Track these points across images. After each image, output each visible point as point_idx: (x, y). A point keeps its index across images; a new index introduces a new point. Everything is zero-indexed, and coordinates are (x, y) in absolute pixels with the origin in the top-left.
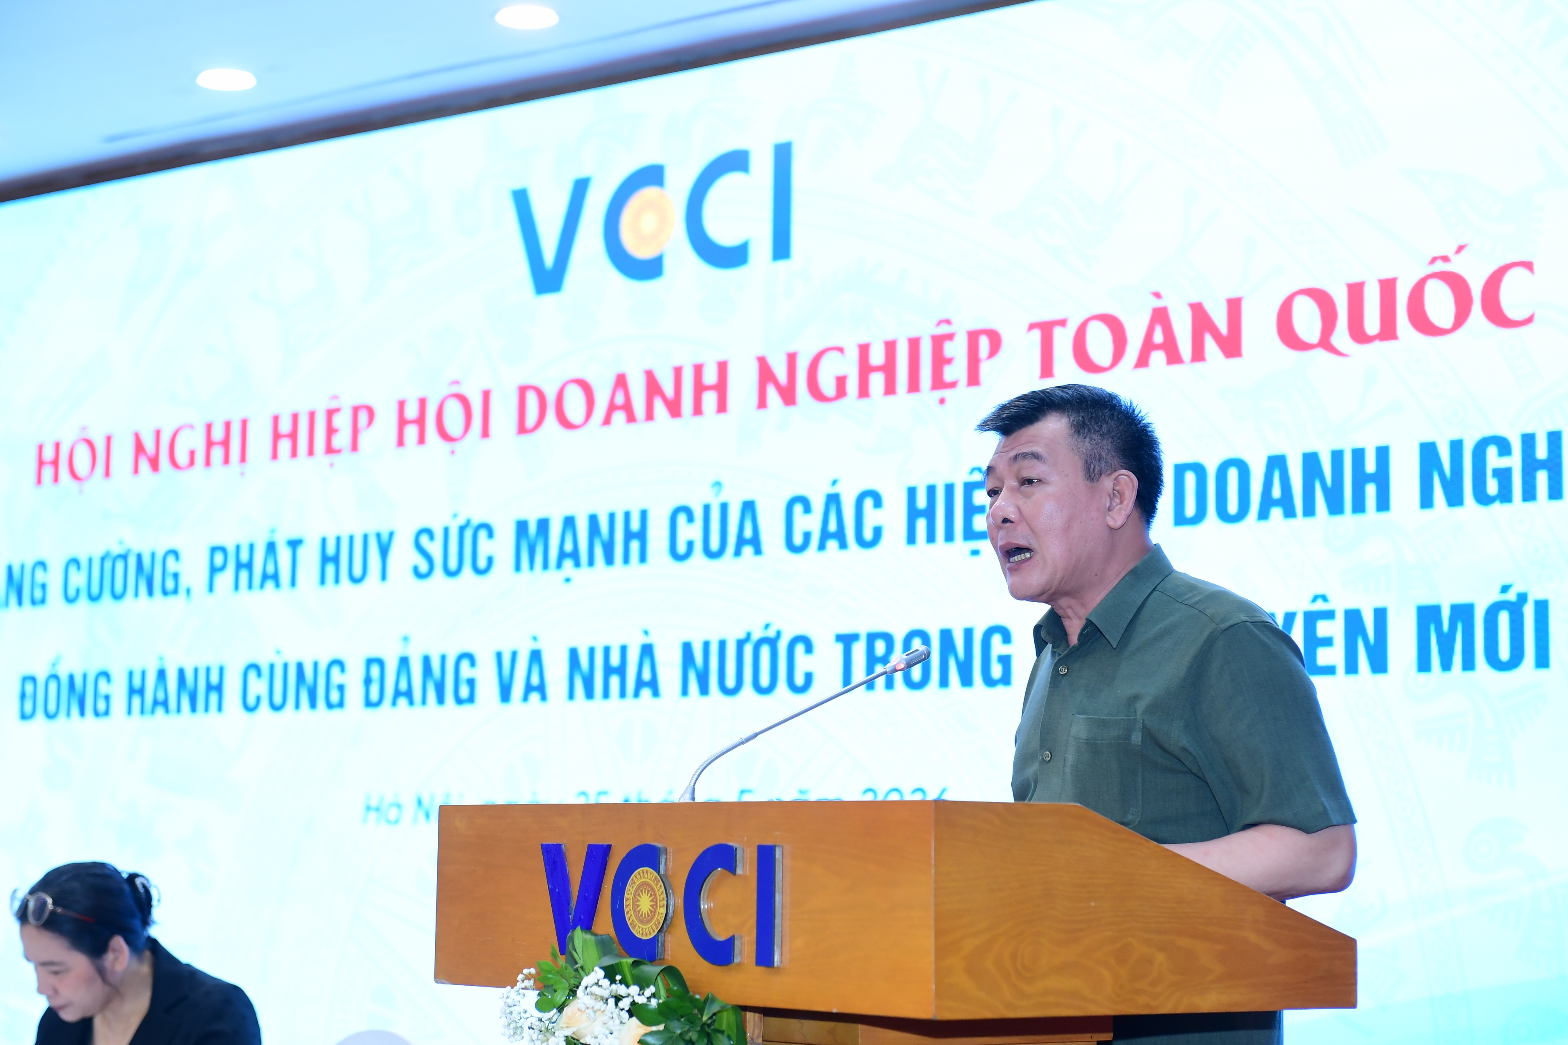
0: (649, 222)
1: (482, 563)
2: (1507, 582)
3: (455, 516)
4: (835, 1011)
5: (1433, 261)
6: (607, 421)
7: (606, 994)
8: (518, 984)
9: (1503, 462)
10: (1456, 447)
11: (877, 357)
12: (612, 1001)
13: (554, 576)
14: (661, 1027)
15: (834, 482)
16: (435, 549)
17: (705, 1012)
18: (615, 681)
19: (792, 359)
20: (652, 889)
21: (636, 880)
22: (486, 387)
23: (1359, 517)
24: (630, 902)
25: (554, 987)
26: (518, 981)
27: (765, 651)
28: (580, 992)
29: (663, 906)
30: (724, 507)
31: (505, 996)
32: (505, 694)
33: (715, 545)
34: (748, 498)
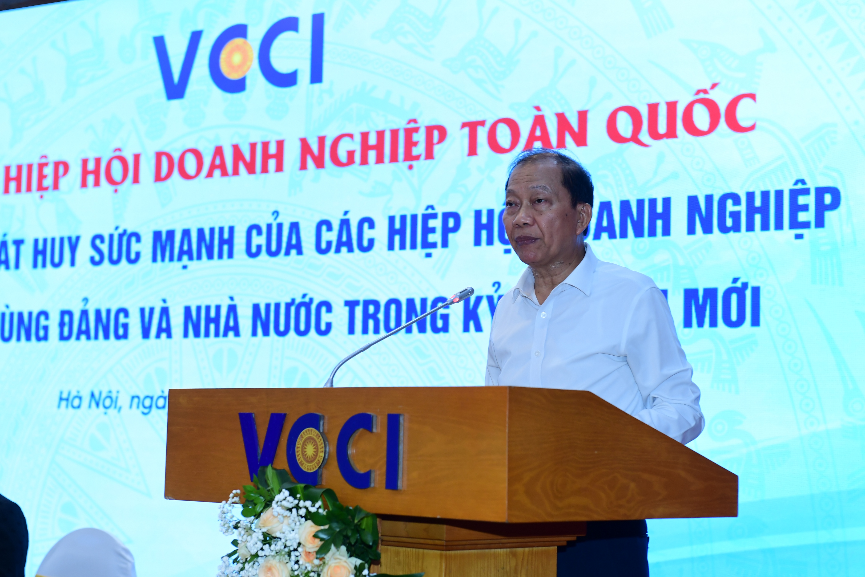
0: (237, 58)
1: (133, 256)
2: (736, 276)
3: (117, 228)
4: (438, 517)
5: (698, 92)
6: (210, 175)
7: (290, 506)
8: (230, 499)
9: (736, 208)
10: (709, 199)
11: (372, 140)
12: (294, 510)
13: (177, 265)
14: (327, 527)
15: (346, 213)
16: (105, 248)
17: (356, 518)
18: (212, 327)
19: (322, 140)
20: (315, 441)
21: (304, 436)
22: (137, 152)
23: (652, 239)
24: (300, 449)
25: (255, 502)
26: (229, 498)
27: (303, 311)
28: (274, 504)
29: (322, 452)
30: (280, 226)
31: (222, 507)
32: (146, 334)
33: (274, 248)
34: (294, 220)
